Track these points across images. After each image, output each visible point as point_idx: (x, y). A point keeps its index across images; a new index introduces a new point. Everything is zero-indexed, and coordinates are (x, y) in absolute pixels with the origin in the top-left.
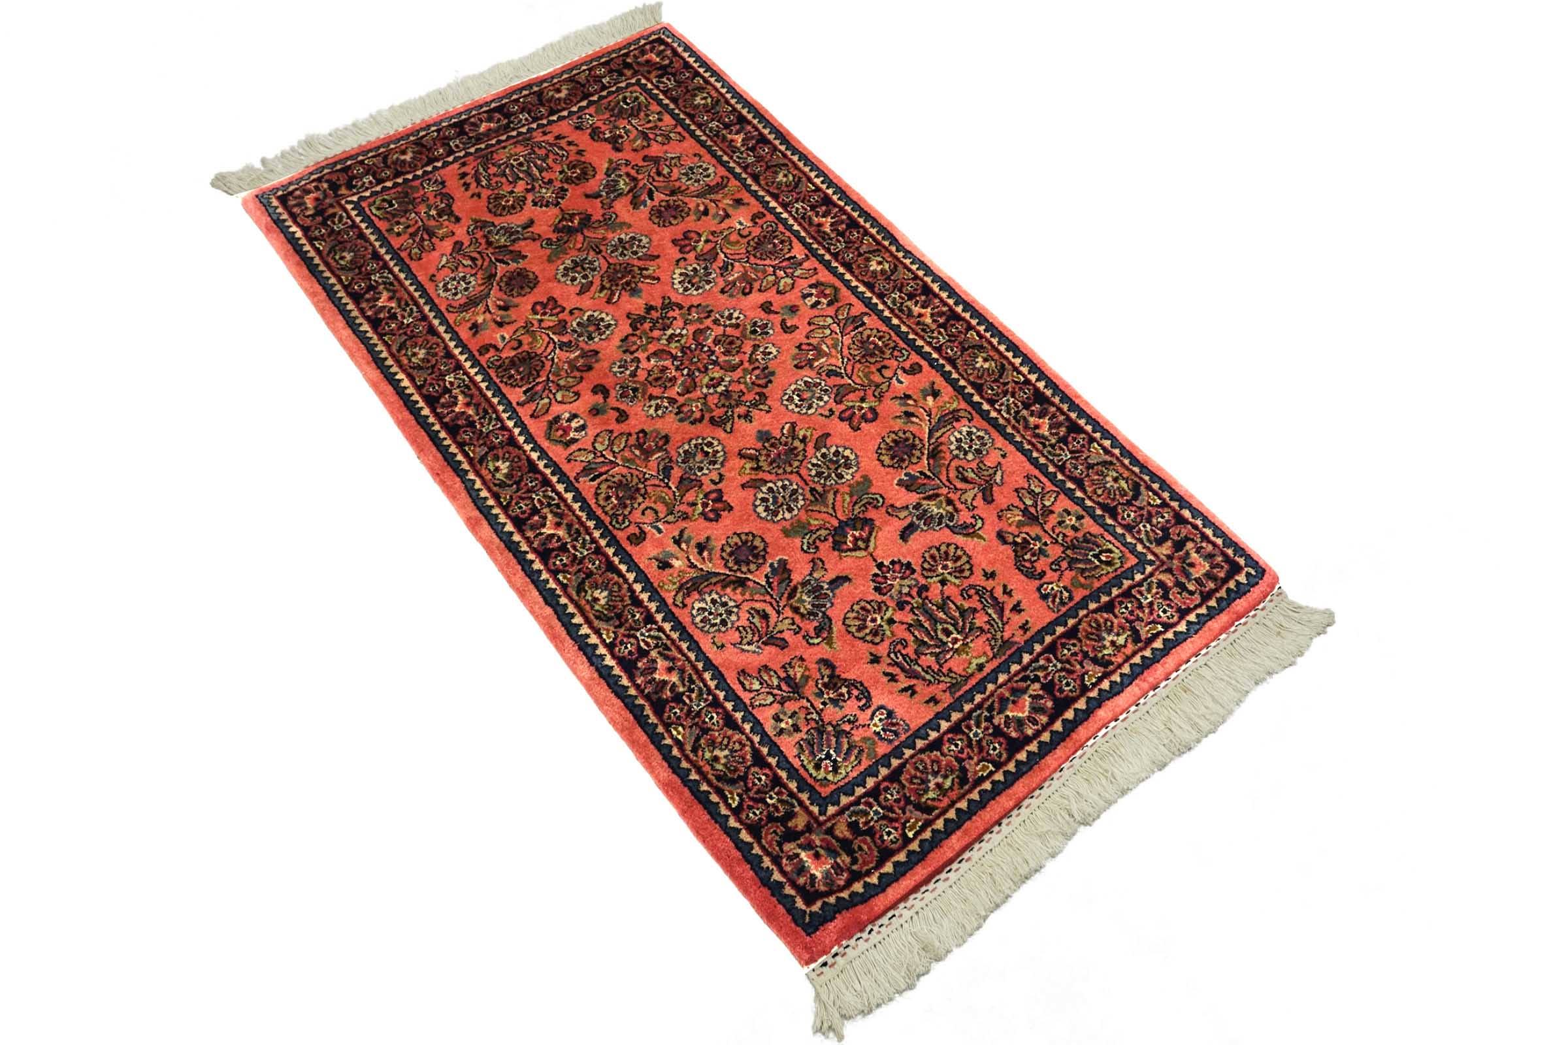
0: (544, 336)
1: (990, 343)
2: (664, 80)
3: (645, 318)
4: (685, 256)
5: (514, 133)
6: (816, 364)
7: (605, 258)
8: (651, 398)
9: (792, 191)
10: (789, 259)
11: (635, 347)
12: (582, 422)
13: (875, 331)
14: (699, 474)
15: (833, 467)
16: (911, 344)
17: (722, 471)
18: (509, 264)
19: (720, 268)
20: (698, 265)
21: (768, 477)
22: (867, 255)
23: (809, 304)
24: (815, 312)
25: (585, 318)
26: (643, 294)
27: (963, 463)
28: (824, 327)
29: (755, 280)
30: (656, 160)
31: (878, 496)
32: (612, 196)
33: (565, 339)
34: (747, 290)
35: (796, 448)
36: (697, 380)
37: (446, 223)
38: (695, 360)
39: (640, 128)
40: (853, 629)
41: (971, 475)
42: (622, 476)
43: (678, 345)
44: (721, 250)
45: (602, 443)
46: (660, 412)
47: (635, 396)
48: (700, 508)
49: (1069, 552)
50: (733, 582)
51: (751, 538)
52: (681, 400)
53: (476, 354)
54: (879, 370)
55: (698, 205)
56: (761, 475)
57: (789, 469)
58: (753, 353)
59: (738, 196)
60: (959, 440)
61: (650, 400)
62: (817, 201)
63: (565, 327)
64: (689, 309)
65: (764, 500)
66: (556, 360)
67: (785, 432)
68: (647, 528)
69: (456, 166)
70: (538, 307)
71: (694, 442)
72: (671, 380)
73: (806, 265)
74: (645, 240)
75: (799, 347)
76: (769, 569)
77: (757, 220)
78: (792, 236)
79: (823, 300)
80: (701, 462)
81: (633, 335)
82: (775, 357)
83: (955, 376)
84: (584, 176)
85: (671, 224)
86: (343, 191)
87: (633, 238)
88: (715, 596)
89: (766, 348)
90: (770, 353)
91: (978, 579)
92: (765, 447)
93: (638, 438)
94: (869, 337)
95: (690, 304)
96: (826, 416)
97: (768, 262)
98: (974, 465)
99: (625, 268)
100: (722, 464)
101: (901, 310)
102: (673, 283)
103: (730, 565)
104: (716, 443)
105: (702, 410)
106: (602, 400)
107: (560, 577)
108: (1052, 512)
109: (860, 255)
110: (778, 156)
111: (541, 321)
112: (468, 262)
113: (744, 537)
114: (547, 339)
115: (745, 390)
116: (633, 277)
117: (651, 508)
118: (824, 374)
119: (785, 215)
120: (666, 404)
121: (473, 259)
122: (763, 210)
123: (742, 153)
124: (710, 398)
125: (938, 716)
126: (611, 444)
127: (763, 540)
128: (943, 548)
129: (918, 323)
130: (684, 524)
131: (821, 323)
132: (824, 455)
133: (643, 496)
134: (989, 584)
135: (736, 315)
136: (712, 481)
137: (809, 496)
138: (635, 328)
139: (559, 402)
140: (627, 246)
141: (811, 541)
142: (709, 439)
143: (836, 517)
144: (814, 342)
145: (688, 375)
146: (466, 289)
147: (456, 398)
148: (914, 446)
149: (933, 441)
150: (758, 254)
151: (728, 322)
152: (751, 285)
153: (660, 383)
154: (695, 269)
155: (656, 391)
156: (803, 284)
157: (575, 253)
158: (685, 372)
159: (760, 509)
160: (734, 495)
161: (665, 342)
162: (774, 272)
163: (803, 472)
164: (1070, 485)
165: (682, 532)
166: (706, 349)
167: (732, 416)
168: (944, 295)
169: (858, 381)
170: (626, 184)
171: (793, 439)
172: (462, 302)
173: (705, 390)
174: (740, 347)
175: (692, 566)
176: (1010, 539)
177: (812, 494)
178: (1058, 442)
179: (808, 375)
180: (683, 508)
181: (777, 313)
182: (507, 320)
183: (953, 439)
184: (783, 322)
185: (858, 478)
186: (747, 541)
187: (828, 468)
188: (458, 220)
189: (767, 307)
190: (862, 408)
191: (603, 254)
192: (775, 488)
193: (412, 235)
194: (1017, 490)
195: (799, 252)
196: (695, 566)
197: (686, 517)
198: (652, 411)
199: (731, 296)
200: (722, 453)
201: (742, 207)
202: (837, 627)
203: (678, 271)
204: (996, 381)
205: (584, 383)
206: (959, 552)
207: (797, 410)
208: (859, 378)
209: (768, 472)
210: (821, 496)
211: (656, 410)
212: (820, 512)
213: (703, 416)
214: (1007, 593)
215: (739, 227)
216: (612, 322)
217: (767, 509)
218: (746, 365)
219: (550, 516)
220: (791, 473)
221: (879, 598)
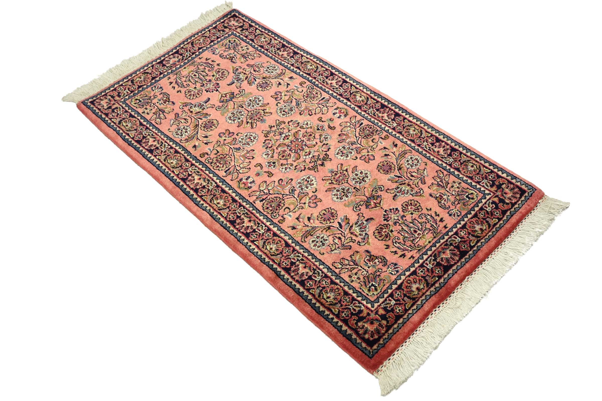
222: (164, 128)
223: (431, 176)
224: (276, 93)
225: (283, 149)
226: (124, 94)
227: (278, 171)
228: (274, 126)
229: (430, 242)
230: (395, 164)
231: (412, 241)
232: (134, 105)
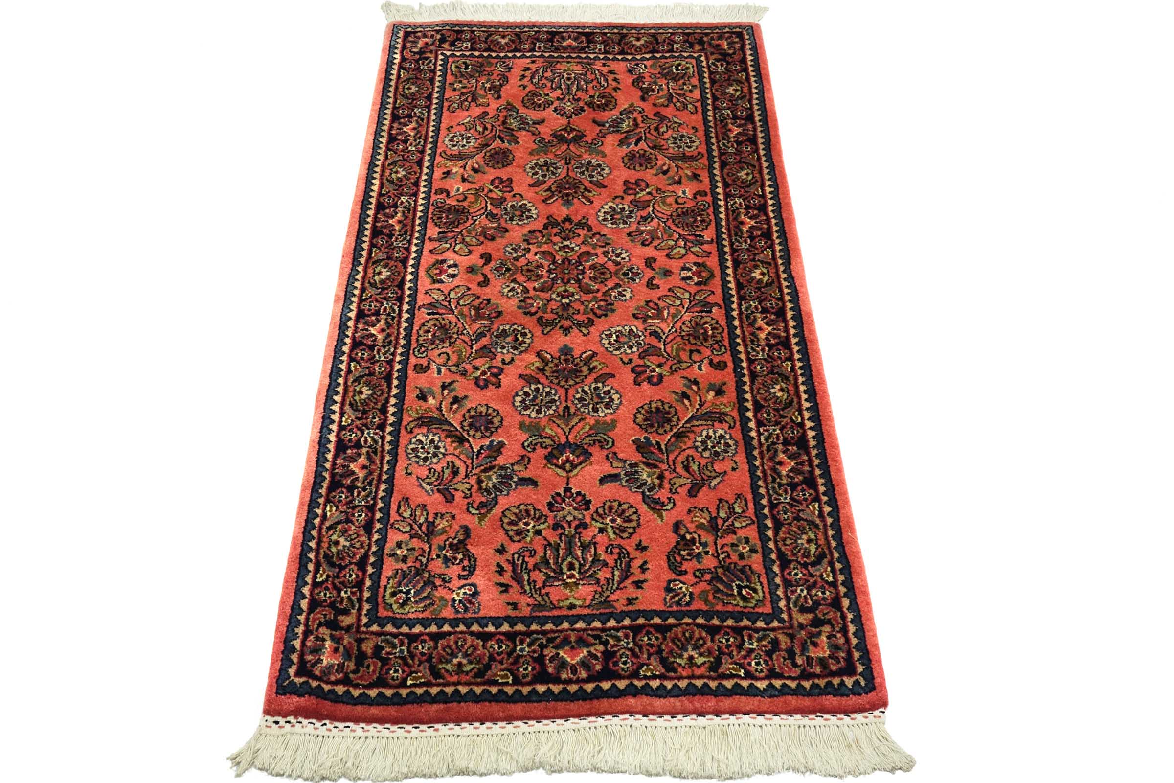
0: (484, 202)
1: (796, 379)
2: (719, 64)
3: (559, 224)
4: (625, 196)
5: (584, 56)
6: (650, 321)
7: (568, 169)
8: (514, 281)
9: (743, 188)
10: (697, 236)
11: (535, 241)
12: (456, 272)
13: (714, 321)
14: (499, 350)
15: (596, 400)
16: (733, 345)
17: (515, 357)
18: (503, 142)
19: (642, 217)
20: (629, 207)
21: (543, 380)
22: (758, 263)
23: (683, 275)
24: (682, 284)
25: (520, 204)
26: (572, 208)
27: (697, 455)
28: (678, 298)
29: (658, 238)
30: (662, 118)
31: (611, 441)
32: (612, 129)
33: (495, 212)
34: (647, 243)
35: (581, 371)
36: (555, 286)
37: (490, 96)
38: (566, 271)
39: (671, 91)
40: (506, 520)
41: (695, 467)
42: (450, 323)
43: (564, 255)
44: (654, 204)
45: (456, 293)
46: (511, 294)
47: (504, 274)
48: (479, 373)
49: (720, 570)
50: (457, 437)
51: (495, 414)
52: (532, 293)
53: (433, 191)
54: (691, 352)
55: (664, 165)
56: (540, 376)
57: (562, 383)
58: (612, 288)
59: (698, 172)
60: (708, 437)
61: (512, 282)
62: (755, 205)
63: (502, 203)
64: (594, 235)
65: (527, 394)
66: (477, 222)
67: (584, 356)
68: (434, 366)
69: (528, 60)
70: (497, 181)
71: (515, 327)
72: (538, 276)
73: (706, 247)
74: (607, 170)
75: (647, 303)
76: (488, 443)
77: (698, 196)
78: (714, 220)
79: (696, 279)
80: (507, 343)
81: (540, 232)
82: (626, 300)
83: (747, 388)
84: (604, 107)
85: (634, 169)
86: (446, 46)
87: (599, 166)
88: (436, 438)
89: (625, 290)
90: (624, 295)
91: (630, 546)
92: (559, 358)
93: (481, 303)
94: (706, 323)
95: (598, 231)
96: (624, 362)
97: (680, 230)
98: (703, 462)
99: (576, 183)
100: (521, 353)
101: (748, 317)
102: (599, 211)
103: (465, 424)
104: (529, 335)
105: (539, 308)
106: (481, 265)
107: (353, 364)
108: (735, 533)
109: (754, 260)
110: (754, 157)
111: (491, 191)
112: (480, 129)
113: (490, 411)
114: (483, 205)
115: (581, 311)
116: (576, 192)
117: (448, 355)
118: (649, 331)
119: (722, 203)
120: (519, 291)
121: (485, 128)
122: (708, 191)
123: (729, 142)
124: (553, 302)
125: (507, 619)
126: (462, 297)
127: (502, 419)
128: (625, 506)
129: (753, 334)
130: (458, 378)
131: (678, 294)
132: (596, 389)
133: (450, 343)
134: (634, 554)
135: (623, 256)
136: (503, 360)
137: (561, 410)
138: (546, 227)
139: (455, 251)
140: (591, 168)
141: (534, 442)
142: (527, 331)
143: (567, 437)
144: (661, 304)
145: (552, 279)
146: (463, 146)
147: (396, 213)
148: (669, 421)
149: (688, 425)
150: (677, 221)
151: (614, 258)
152: (653, 239)
153: (529, 274)
154: (624, 208)
155: (521, 279)
156: (692, 258)
157: (551, 156)
158: (552, 276)
159: (518, 399)
160: (509, 379)
161: (557, 248)
162: (678, 239)
163: (571, 392)
164: (769, 522)
165: (452, 382)
166: (581, 268)
167: (557, 324)
168: (792, 323)
169: (669, 350)
170: (628, 126)
171: (585, 364)
172: (454, 153)
174: (606, 280)
175: (440, 409)
176: (682, 532)
177: (564, 411)
178: (787, 484)
179: (637, 326)
180: (468, 367)
181: (653, 270)
182: (470, 179)
183: (705, 433)
184: (653, 278)
185: (608, 419)
186: (490, 415)
187: (592, 399)
188: (499, 97)
189: (650, 262)
190: (654, 371)
191: (570, 166)
192: (541, 391)
193: (462, 94)
194: (721, 500)
195: (708, 234)
196: (441, 411)
197: (464, 374)
198: (506, 290)
199: (632, 241)
200: (526, 345)
201: (695, 181)
202: (497, 511)
203: (610, 204)
204: (777, 410)
205: (481, 247)
206: (635, 517)
207: (607, 346)
208: (672, 348)
209: (547, 377)
210: (569, 415)
211: (509, 291)
212: (558, 426)
213: (536, 312)
214: (643, 568)
215: (680, 194)
216: (535, 216)
217: (523, 402)
218: (599, 295)
219: (382, 322)
220: (563, 387)
221: (545, 511)
222: (740, 480)
223: (466, 113)
224: (486, 386)
225: (590, 282)
226: (759, 640)
227: (633, 259)
228: (561, 327)
229: (569, 62)
230: (483, 154)
231: (585, 75)
232: (759, 587)
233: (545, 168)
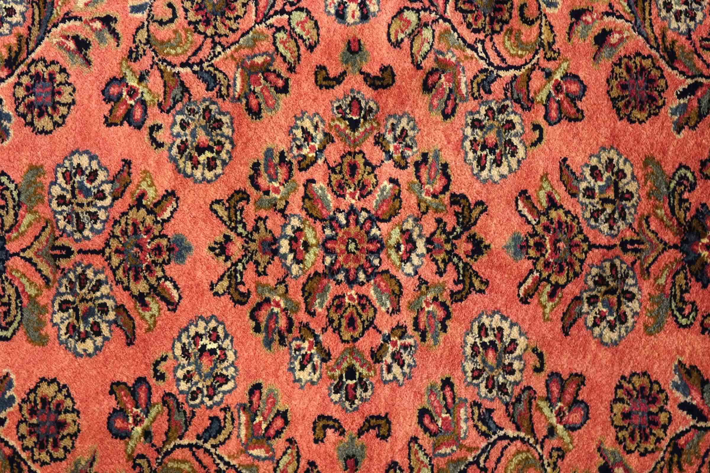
0: (519, 62)
4: (543, 376)
6: (243, 418)
11: (425, 177)
14: (179, 118)
15: (82, 307)
21: (121, 206)
29: (436, 447)
33: (496, 87)
34: (426, 421)
35: (137, 279)
36: (319, 225)
38: (352, 247)
43: (394, 242)
44: (522, 440)
46: (298, 133)
47: (344, 118)
48: (133, 82)
50: (18, 54)
51: (57, 118)
52: (300, 178)
56: (128, 199)
57: (114, 243)
58: (318, 343)
61: (325, 134)
63: (518, 101)
65: (93, 176)
66: (469, 52)
67: (169, 284)
70: (575, 88)
71: (228, 146)
72: (341, 187)
76: (6, 110)
80: (194, 135)
81: (447, 188)
82: (292, 370)
87: (623, 319)
88: (16, 19)
89: (314, 369)
90: (303, 367)
92: (162, 237)
93: (279, 76)
95: (454, 315)
96: (157, 363)
99: (571, 266)
100: (174, 160)
102: (505, 318)
103: (40, 67)
104: (209, 175)
105: (267, 193)
106: (366, 69)
113: (63, 110)
114: (511, 62)
115: (263, 280)
116: (547, 265)
117: (171, 21)
118: (221, 415)
126: (291, 34)
127: (46, 132)
132: (104, 309)
133: (197, 22)
136: (160, 127)
137: (64, 241)
138: (456, 199)
140: (613, 299)
141: (7, 193)
142: (219, 171)
143: (18, 254)
144: (279, 444)
148: (41, 444)
151: (390, 349)
152: (433, 434)
153: (346, 168)
158: (342, 218)
159: (84, 161)
163: (98, 261)
165: (117, 37)
167: (235, 229)
169: (178, 454)
171: (151, 286)
173: (295, 222)
174: (337, 330)
175: (67, 17)
177: (63, 248)
180: (146, 62)
181: (360, 433)
184: (340, 430)
186: (54, 108)
187: (83, 300)
189: (378, 425)
190: (136, 423)
192: (99, 203)
196: (63, 21)
197: (133, 55)
199: (431, 390)
200: (189, 171)
203: (524, 342)
207: (193, 331)
209: (127, 214)
210: (55, 257)
212: (36, 238)
213: (257, 187)
217: (79, 170)
218: (302, 316)
220: (107, 245)
224: (108, 99)
225: (329, 298)
227: (386, 390)
228: (227, 238)
233: (611, 194)
